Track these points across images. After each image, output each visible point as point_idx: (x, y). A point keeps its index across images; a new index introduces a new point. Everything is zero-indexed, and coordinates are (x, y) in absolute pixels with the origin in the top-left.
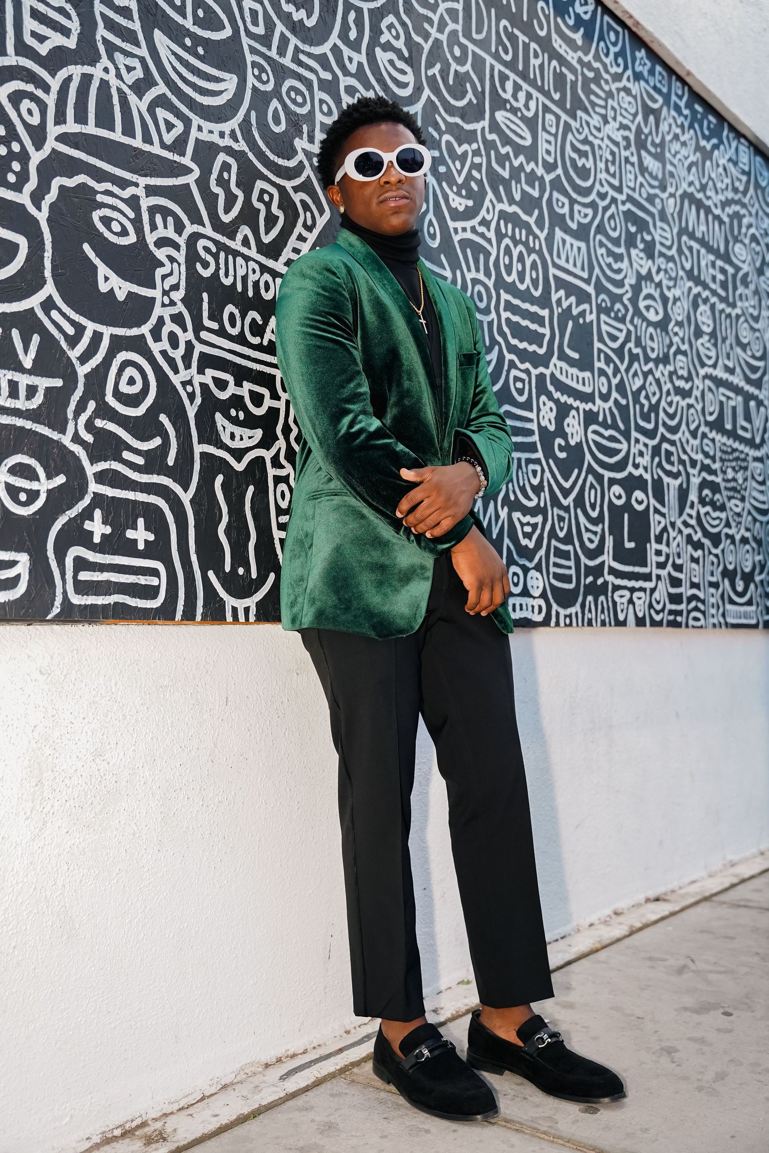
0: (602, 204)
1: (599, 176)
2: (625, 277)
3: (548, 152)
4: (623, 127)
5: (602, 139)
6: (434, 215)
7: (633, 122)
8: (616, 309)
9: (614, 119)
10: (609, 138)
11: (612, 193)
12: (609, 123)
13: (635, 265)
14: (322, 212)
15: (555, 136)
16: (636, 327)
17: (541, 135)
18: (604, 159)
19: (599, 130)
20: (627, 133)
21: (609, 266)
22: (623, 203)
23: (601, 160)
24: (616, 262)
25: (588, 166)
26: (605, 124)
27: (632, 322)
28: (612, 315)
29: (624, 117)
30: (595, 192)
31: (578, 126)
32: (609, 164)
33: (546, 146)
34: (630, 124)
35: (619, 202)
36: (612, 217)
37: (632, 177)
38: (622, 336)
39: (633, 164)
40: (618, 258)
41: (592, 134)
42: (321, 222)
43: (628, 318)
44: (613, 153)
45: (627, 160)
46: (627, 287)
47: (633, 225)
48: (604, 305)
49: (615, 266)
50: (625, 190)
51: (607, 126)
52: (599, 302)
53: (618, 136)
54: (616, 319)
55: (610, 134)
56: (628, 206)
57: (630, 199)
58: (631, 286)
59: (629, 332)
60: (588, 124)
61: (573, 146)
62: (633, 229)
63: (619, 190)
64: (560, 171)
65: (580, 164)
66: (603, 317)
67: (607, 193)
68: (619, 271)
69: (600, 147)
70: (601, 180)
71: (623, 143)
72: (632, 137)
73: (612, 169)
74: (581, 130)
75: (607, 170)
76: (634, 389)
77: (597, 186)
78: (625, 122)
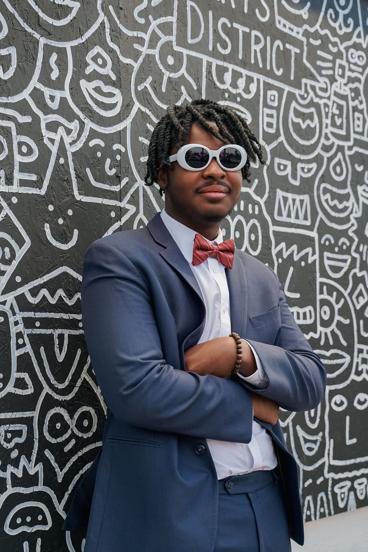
0: (326, 155)
1: (324, 131)
2: (351, 212)
3: (270, 125)
4: (351, 80)
5: (329, 98)
6: (144, 214)
7: (362, 73)
8: (340, 243)
9: (342, 76)
10: (336, 94)
11: (337, 142)
12: (336, 81)
13: (361, 199)
14: (21, 242)
15: (278, 109)
16: (361, 254)
17: (263, 111)
18: (330, 115)
19: (325, 90)
20: (356, 85)
21: (334, 208)
22: (350, 148)
23: (327, 117)
24: (341, 202)
25: (312, 125)
26: (331, 83)
27: (357, 250)
28: (336, 249)
29: (353, 71)
30: (320, 146)
31: (302, 92)
32: (336, 118)
33: (267, 120)
34: (359, 76)
35: (346, 148)
36: (339, 163)
37: (360, 123)
38: (346, 266)
39: (361, 112)
40: (346, 197)
41: (317, 96)
42: (20, 253)
43: (353, 248)
44: (340, 107)
45: (355, 109)
46: (353, 221)
47: (359, 166)
48: (327, 243)
49: (340, 207)
50: (353, 136)
51: (335, 84)
52: (322, 242)
53: (346, 91)
54: (341, 252)
55: (338, 90)
56: (356, 149)
57: (358, 143)
58: (356, 219)
59: (354, 260)
60: (313, 88)
61: (298, 114)
62: (360, 169)
63: (346, 138)
64: (282, 138)
65: (304, 126)
66: (326, 254)
67: (333, 143)
68: (346, 208)
69: (326, 105)
70: (326, 134)
71: (351, 95)
72: (361, 87)
73: (338, 122)
74: (306, 95)
75: (334, 124)
76: (358, 307)
77: (323, 140)
78: (353, 75)
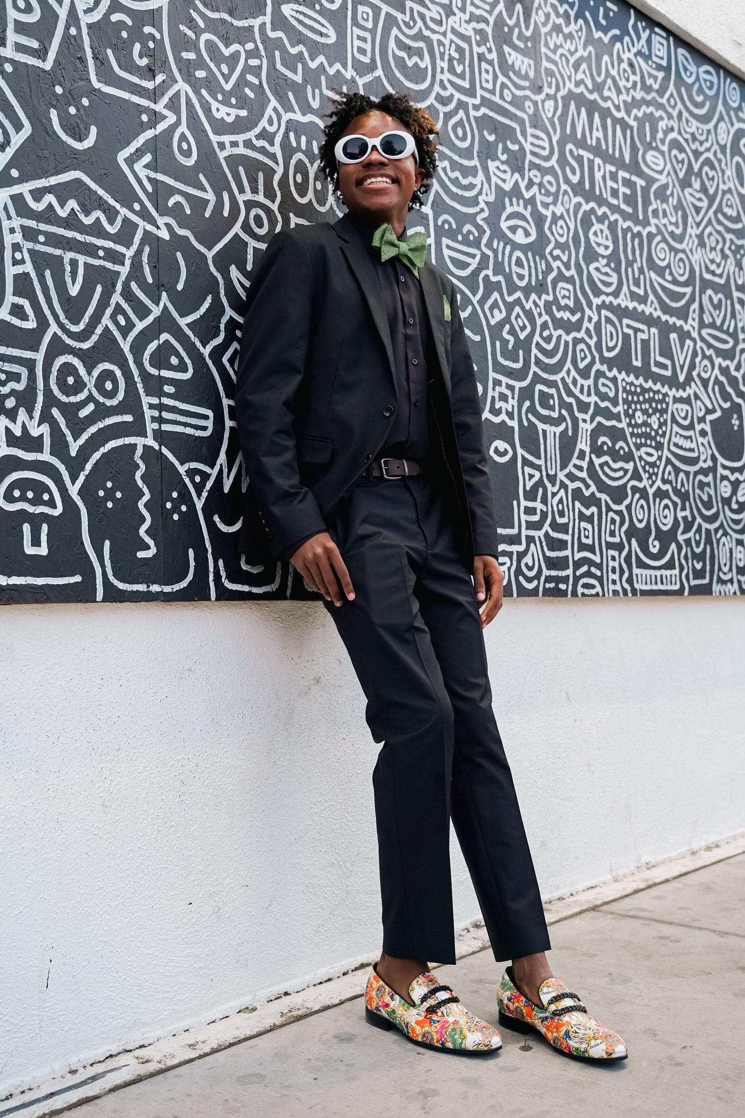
0: (442, 110)
1: (439, 76)
2: (480, 193)
3: (362, 51)
4: (473, 18)
5: (444, 34)
6: (188, 127)
7: (490, 13)
8: (465, 231)
9: (463, 9)
10: (454, 31)
11: (457, 95)
12: (454, 14)
13: (494, 179)
14: (18, 127)
15: (373, 31)
16: (495, 252)
17: (353, 32)
18: (446, 57)
19: (440, 23)
20: (482, 26)
21: (455, 182)
22: (476, 108)
23: (442, 59)
24: (464, 177)
25: (422, 65)
26: (448, 16)
27: (489, 245)
28: (460, 238)
29: (478, 7)
30: (433, 95)
31: (407, 19)
32: (455, 63)
33: (357, 43)
34: (486, 15)
35: (470, 107)
36: (460, 123)
37: (490, 77)
38: (474, 263)
39: (490, 62)
40: (473, 172)
41: (427, 27)
42: (18, 140)
43: (484, 241)
44: (460, 50)
45: (481, 57)
46: (482, 205)
47: (490, 134)
48: (446, 226)
49: (465, 182)
50: (479, 92)
51: (452, 19)
52: (440, 224)
53: (468, 30)
54: (466, 242)
55: (456, 27)
56: (483, 110)
57: (485, 102)
58: (487, 203)
59: (485, 257)
60: (422, 17)
61: (400, 44)
62: (492, 138)
63: (471, 93)
64: (379, 72)
65: (410, 64)
66: (445, 241)
67: (452, 96)
68: (471, 187)
69: (440, 43)
70: (442, 81)
71: (475, 38)
72: (489, 30)
73: (459, 69)
74: (412, 24)
75: (452, 70)
76: (493, 322)
77: (437, 88)
78: (478, 12)
